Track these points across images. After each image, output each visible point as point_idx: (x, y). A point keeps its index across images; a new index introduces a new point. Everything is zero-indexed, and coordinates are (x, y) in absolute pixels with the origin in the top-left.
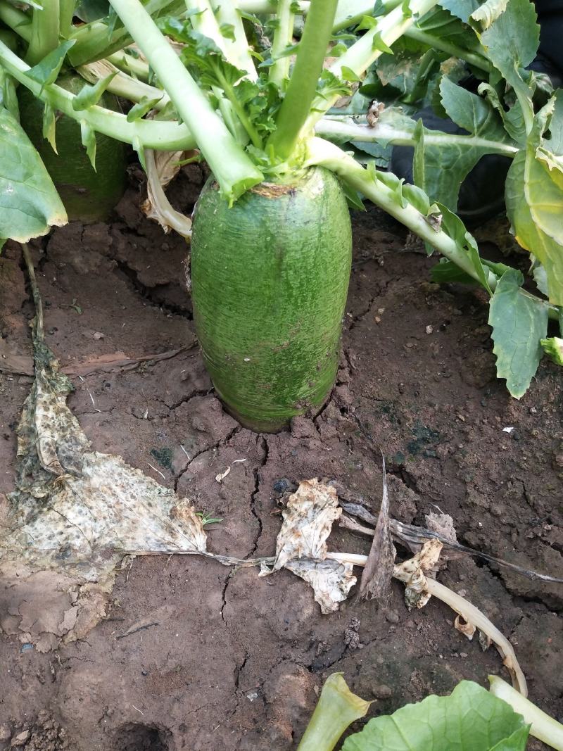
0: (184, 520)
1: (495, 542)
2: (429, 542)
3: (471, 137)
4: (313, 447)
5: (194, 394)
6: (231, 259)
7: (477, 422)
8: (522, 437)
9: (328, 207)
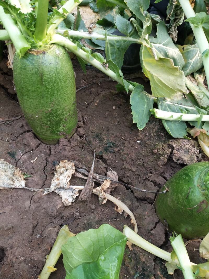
0: (17, 176)
1: (133, 181)
2: (106, 180)
3: (127, 37)
4: (67, 149)
5: (25, 132)
6: (24, 78)
7: (128, 139)
8: (143, 144)
9: (59, 59)
